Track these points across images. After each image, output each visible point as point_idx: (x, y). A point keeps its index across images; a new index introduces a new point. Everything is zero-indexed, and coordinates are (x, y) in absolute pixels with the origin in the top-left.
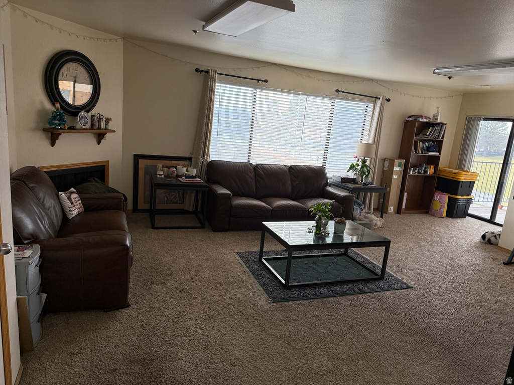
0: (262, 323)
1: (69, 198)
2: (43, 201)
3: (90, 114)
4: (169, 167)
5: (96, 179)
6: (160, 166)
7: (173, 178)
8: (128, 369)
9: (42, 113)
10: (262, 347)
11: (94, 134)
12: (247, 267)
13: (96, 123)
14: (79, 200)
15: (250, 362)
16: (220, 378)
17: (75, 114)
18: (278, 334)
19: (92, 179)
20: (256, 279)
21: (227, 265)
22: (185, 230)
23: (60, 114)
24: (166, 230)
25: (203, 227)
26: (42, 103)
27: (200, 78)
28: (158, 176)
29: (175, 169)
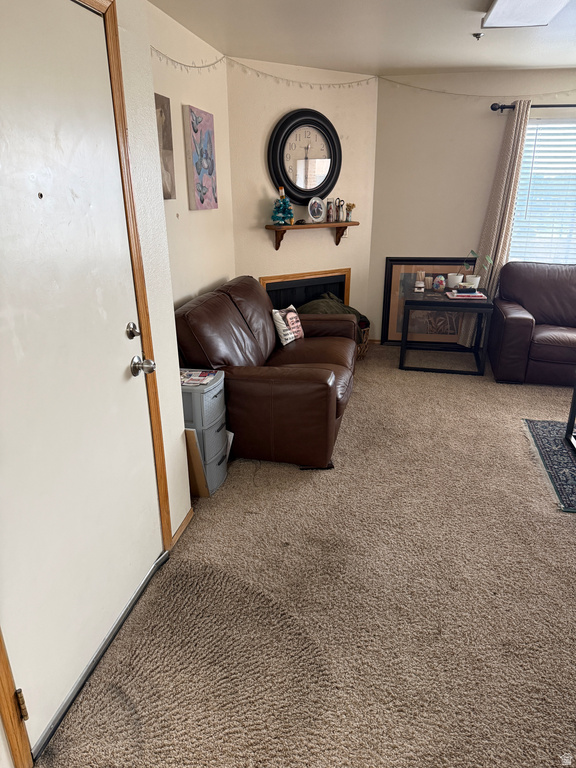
0: (530, 539)
1: (284, 318)
2: (251, 319)
3: (325, 201)
4: (435, 276)
5: (332, 295)
6: (422, 274)
7: (439, 292)
8: (302, 547)
9: (264, 204)
10: (516, 575)
11: (331, 229)
12: (537, 445)
13: (333, 213)
14: (297, 321)
15: (485, 592)
16: (425, 601)
17: (305, 203)
18: (554, 564)
19: (326, 295)
20: (547, 468)
21: (500, 437)
22: (449, 376)
23: (284, 203)
24: (419, 373)
25: (480, 373)
26: (264, 190)
27: (500, 118)
28: (416, 290)
29: (443, 278)
